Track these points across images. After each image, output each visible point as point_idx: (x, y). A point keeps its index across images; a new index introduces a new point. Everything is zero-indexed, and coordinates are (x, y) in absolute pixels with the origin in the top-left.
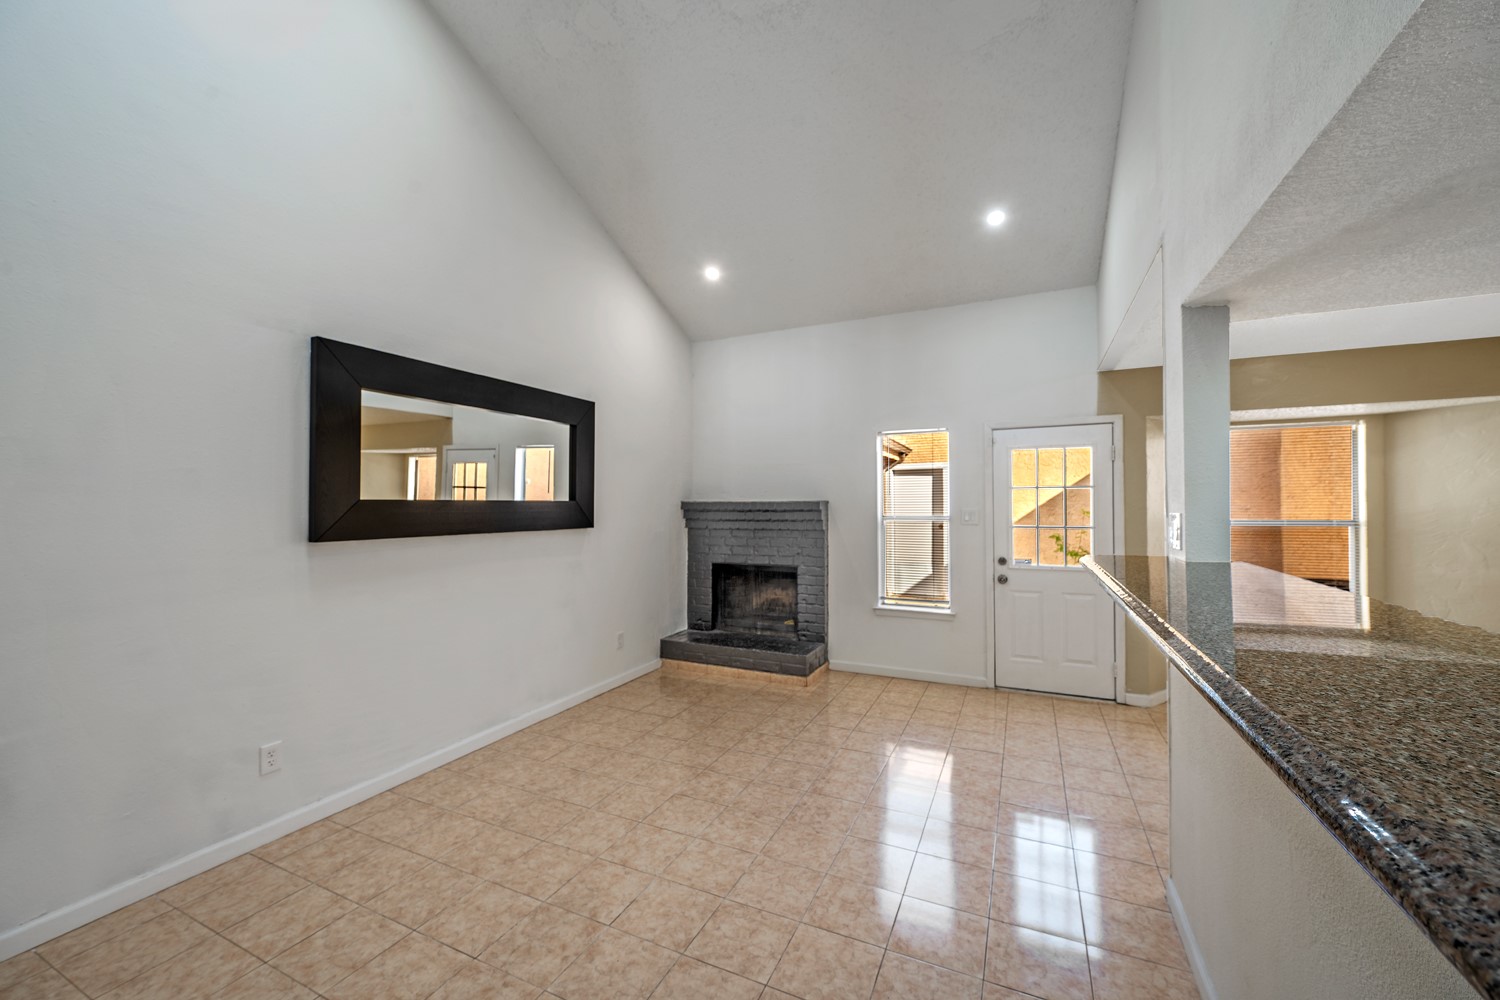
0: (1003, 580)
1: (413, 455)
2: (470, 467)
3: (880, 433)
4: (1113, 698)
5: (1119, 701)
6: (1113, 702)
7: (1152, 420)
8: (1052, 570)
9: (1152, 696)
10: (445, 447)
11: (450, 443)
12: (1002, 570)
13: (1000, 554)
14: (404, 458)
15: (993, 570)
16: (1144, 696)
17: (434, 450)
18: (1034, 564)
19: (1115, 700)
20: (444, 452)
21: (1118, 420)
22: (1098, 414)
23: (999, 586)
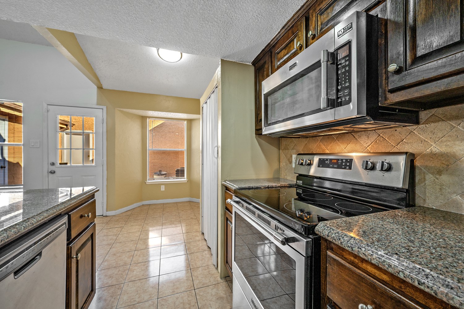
0: (53, 172)
4: (102, 215)
5: (104, 215)
6: (102, 216)
7: (118, 109)
8: (77, 167)
9: (116, 211)
12: (52, 168)
13: (51, 161)
15: (47, 167)
16: (114, 211)
18: (69, 165)
19: (103, 215)
21: (105, 107)
22: (98, 105)
23: (51, 175)
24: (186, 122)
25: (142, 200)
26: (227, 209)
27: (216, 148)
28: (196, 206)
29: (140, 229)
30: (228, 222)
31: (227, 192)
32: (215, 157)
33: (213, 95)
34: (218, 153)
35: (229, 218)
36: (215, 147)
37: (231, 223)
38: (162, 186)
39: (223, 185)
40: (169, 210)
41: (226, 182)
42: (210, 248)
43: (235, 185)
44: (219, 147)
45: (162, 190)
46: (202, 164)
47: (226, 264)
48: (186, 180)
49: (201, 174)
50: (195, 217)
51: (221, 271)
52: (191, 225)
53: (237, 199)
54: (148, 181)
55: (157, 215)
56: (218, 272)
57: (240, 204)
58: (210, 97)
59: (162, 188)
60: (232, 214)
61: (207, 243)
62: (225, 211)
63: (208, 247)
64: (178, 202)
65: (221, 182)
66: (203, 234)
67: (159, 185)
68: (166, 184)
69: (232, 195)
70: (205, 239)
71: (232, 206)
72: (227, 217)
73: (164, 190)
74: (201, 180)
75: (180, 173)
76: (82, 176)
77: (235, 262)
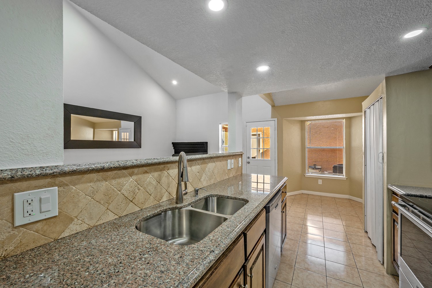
0: (249, 163)
1: (114, 130)
2: (125, 133)
3: (220, 124)
7: (285, 119)
8: (260, 160)
10: (120, 128)
11: (121, 127)
12: (248, 160)
13: (248, 156)
14: (112, 131)
15: (246, 160)
17: (117, 129)
18: (256, 158)
20: (119, 130)
21: (276, 119)
22: (272, 118)
23: (248, 164)
24: (344, 120)
25: (301, 189)
26: (394, 211)
27: (381, 155)
28: (358, 205)
29: (303, 211)
30: (395, 223)
31: (394, 196)
32: (380, 163)
33: (377, 104)
34: (383, 159)
35: (396, 220)
36: (380, 153)
37: (398, 223)
38: (319, 180)
39: (388, 189)
40: (327, 203)
41: (392, 187)
42: (375, 247)
43: (402, 191)
44: (385, 153)
45: (319, 183)
46: (365, 165)
47: (393, 261)
48: (345, 177)
49: (363, 175)
50: (357, 216)
51: (387, 267)
52: (351, 221)
53: (403, 203)
54: (306, 174)
55: (316, 204)
56: (384, 268)
57: (406, 208)
58: (374, 104)
59: (319, 182)
60: (398, 215)
61: (371, 241)
62: (392, 213)
63: (373, 245)
64: (336, 198)
65: (387, 186)
66: (366, 232)
67: (317, 179)
68: (323, 179)
69: (398, 199)
70: (369, 238)
71: (398, 209)
72: (393, 219)
73: (321, 184)
74: (364, 181)
75: (338, 169)
76: (263, 166)
77: (401, 257)
